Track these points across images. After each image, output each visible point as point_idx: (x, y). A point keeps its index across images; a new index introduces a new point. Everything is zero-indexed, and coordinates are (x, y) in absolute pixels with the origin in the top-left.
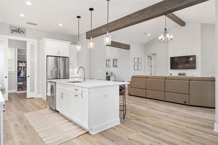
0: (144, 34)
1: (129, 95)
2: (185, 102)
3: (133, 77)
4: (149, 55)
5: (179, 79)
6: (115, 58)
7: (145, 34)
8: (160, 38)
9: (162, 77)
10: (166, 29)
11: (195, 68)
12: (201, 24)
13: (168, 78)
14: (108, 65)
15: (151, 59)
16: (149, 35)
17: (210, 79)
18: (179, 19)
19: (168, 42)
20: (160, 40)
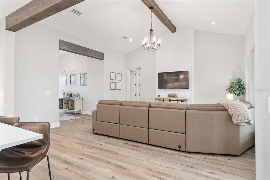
0: (123, 37)
1: (94, 133)
2: (180, 147)
3: (100, 103)
4: (132, 70)
5: (170, 107)
6: (83, 72)
7: (125, 38)
8: (143, 43)
9: (145, 103)
10: (151, 30)
11: (187, 88)
12: (194, 31)
13: (154, 105)
14: (73, 82)
15: (135, 75)
16: (131, 40)
17: (215, 108)
18: (169, 20)
19: (154, 49)
20: (143, 46)
